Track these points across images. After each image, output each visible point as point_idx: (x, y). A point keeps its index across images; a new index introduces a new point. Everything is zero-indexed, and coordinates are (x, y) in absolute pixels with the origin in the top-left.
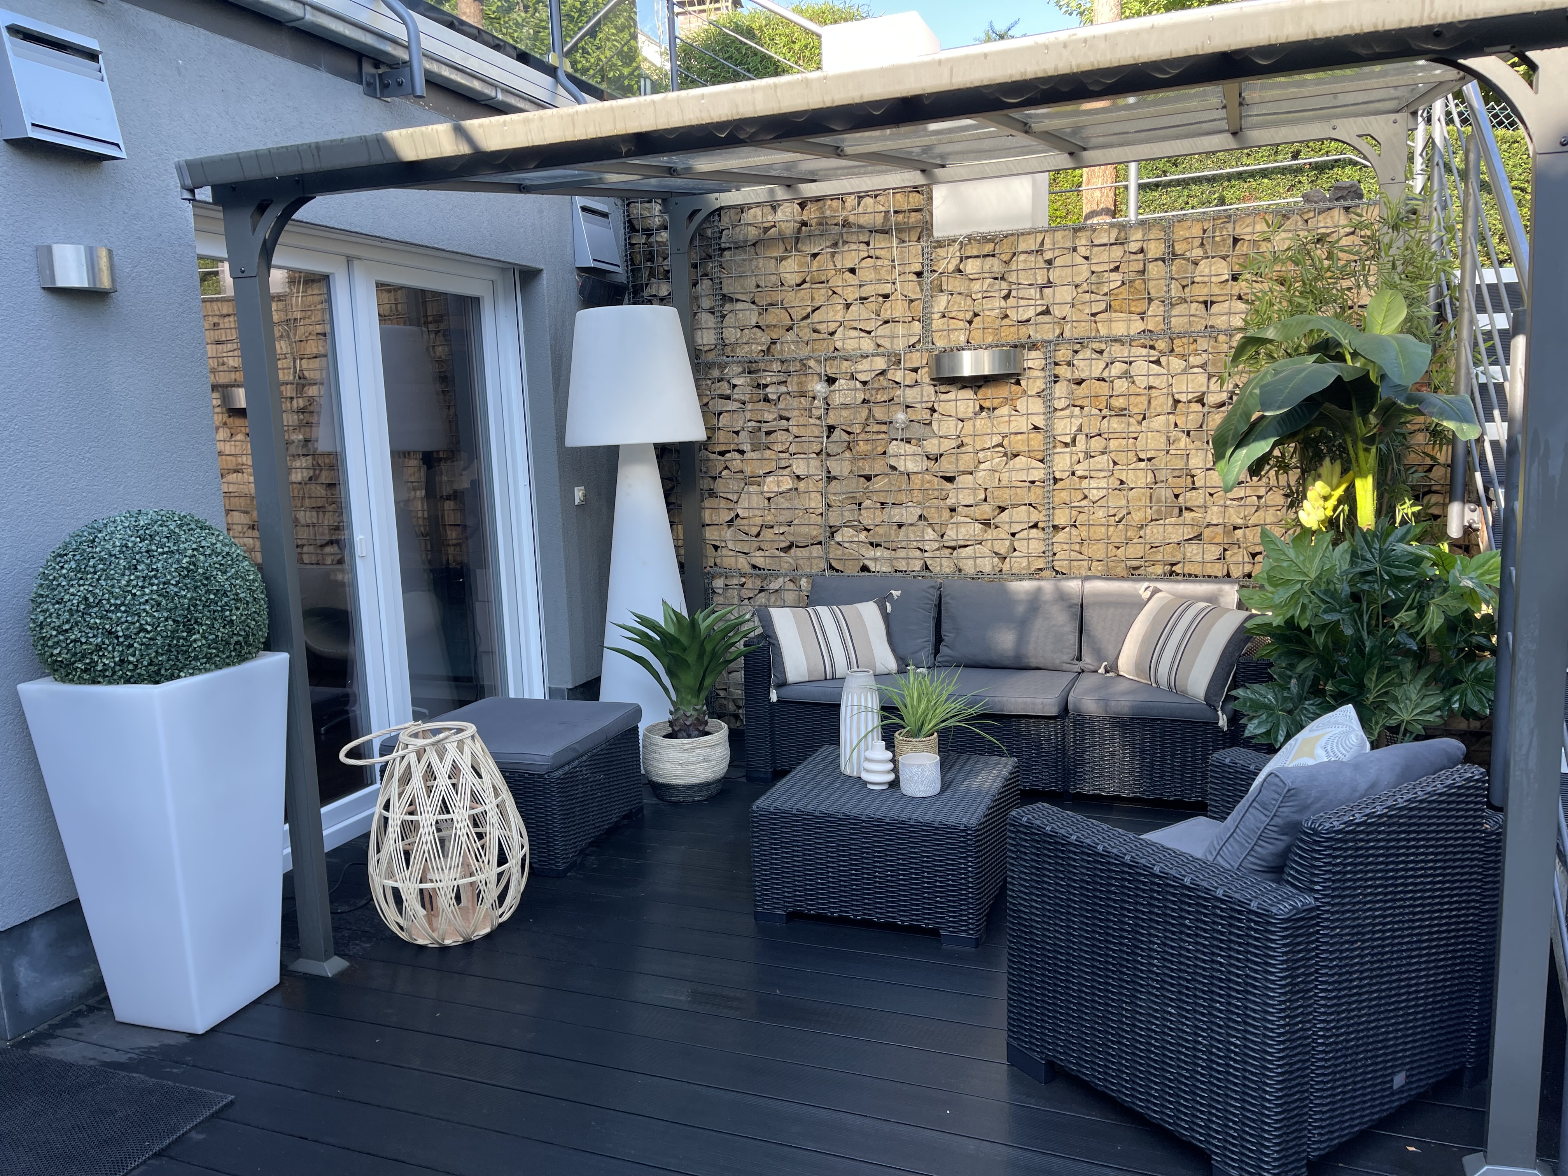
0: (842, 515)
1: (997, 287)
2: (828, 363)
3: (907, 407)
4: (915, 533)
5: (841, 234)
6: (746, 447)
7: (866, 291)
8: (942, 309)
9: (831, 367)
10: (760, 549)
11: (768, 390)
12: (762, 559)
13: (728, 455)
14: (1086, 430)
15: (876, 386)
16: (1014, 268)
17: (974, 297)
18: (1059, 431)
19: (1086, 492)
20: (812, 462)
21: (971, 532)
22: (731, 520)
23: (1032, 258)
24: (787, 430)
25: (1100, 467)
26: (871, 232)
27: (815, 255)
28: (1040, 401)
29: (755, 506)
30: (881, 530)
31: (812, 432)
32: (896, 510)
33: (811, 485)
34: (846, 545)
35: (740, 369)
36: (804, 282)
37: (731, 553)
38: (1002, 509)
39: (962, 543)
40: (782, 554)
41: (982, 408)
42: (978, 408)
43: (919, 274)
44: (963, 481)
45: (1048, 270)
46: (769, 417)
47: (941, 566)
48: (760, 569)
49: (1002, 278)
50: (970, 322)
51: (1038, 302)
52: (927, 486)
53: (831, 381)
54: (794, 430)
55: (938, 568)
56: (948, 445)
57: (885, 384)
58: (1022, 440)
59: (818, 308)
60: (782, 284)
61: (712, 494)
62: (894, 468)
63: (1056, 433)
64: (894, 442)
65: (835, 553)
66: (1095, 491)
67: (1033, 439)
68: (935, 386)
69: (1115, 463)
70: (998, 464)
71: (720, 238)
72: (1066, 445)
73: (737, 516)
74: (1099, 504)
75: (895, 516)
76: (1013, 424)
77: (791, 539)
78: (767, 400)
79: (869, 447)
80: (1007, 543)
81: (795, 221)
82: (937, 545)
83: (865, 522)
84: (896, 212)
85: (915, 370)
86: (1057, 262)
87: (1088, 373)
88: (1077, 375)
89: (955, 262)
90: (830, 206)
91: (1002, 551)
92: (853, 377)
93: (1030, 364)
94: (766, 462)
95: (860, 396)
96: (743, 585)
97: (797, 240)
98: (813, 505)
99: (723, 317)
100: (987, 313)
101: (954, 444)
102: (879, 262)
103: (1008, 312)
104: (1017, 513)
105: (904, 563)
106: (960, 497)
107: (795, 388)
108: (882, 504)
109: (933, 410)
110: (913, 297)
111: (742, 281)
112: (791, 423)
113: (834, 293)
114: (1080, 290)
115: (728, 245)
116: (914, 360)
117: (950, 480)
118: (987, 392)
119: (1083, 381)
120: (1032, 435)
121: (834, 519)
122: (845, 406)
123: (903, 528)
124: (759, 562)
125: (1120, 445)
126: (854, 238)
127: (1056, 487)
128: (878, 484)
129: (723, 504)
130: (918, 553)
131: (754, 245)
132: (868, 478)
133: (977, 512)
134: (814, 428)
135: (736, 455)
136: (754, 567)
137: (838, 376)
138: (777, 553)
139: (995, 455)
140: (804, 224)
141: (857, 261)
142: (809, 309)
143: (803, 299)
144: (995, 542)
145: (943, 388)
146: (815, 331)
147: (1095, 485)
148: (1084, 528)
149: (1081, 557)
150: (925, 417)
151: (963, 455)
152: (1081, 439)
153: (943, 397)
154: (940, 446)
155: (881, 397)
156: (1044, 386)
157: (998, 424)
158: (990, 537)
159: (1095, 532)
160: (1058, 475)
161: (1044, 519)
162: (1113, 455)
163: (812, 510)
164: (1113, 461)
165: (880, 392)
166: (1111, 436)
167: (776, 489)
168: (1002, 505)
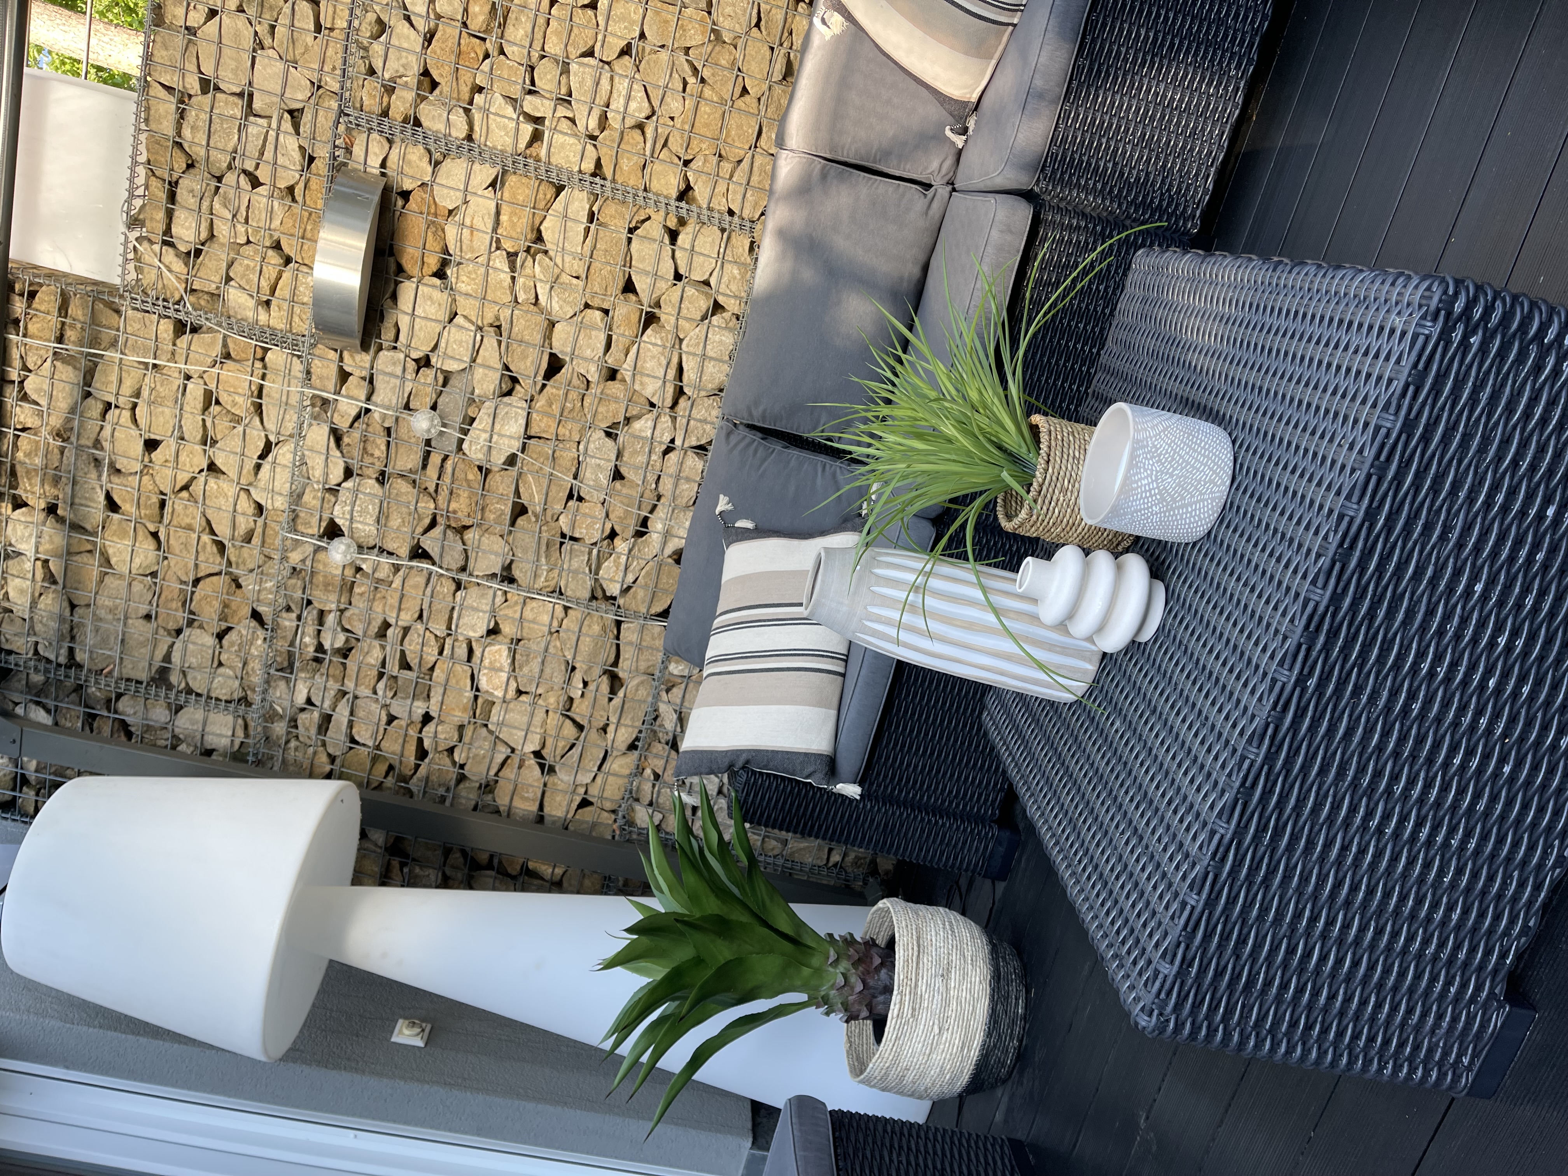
0: (576, 572)
1: (231, 193)
2: (300, 528)
3: (407, 407)
4: (635, 453)
5: (79, 448)
6: (419, 708)
7: (192, 427)
8: (251, 303)
9: (308, 524)
10: (604, 729)
11: (327, 645)
12: (622, 730)
13: (427, 744)
14: (516, 91)
15: (356, 453)
16: (202, 152)
17: (242, 240)
18: (509, 141)
19: (629, 122)
20: (469, 601)
21: (655, 350)
22: (542, 766)
23: (191, 115)
24: (406, 630)
25: (589, 83)
26: (88, 395)
27: (112, 506)
28: (447, 164)
29: (525, 719)
30: (618, 511)
31: (416, 587)
32: (588, 474)
33: (509, 612)
34: (630, 578)
35: (282, 684)
36: (155, 535)
37: (599, 780)
38: (629, 287)
39: (672, 373)
40: (621, 694)
41: (440, 274)
42: (437, 281)
43: (180, 328)
44: (561, 343)
45: (217, 88)
46: (375, 656)
47: (705, 421)
48: (637, 739)
49: (219, 179)
50: (288, 260)
51: (274, 125)
52: (556, 409)
53: (333, 531)
54: (407, 618)
55: (708, 427)
56: (490, 352)
57: (356, 435)
58: (513, 214)
59: (209, 522)
60: (154, 574)
61: (488, 787)
62: (511, 460)
63: (509, 149)
64: (465, 446)
65: (638, 601)
66: (633, 105)
67: (514, 195)
68: (380, 348)
69: (590, 53)
70: (545, 270)
71: (48, 661)
72: (536, 137)
73: (537, 754)
74: (656, 103)
75: (596, 480)
76: (478, 223)
77: (597, 671)
78: (345, 652)
79: (464, 494)
80: (690, 291)
81: (44, 524)
82: (665, 420)
83: (597, 536)
84: (60, 339)
85: (344, 376)
86: (208, 69)
87: (413, 59)
88: (411, 79)
89: (169, 255)
90: (28, 455)
91: (704, 304)
92: (334, 491)
93: (374, 162)
94: (453, 681)
95: (370, 485)
96: (657, 777)
97: (77, 527)
98: (546, 619)
99: (189, 691)
100: (276, 223)
101: (490, 341)
102: (145, 393)
103: (282, 184)
104: (642, 260)
105: (684, 486)
106: (588, 353)
107: (333, 597)
108: (570, 496)
109: (424, 362)
110: (218, 349)
111: (131, 643)
112: (392, 621)
113: (185, 487)
114: (267, 42)
115: (64, 652)
116: (325, 372)
117: (555, 366)
118: (410, 255)
119: (426, 73)
120: (506, 195)
121: (580, 588)
122: (382, 518)
123: (624, 470)
124: (623, 736)
125: (557, 33)
126: (92, 426)
127: (609, 176)
128: (533, 496)
129: (509, 773)
130: (672, 456)
131: (73, 606)
132: (520, 510)
133: (623, 332)
134: (410, 582)
135: (430, 728)
136: (632, 747)
137: (326, 516)
138: (617, 701)
139: (528, 271)
140: (51, 509)
141: (135, 432)
142: (206, 538)
143: (186, 545)
144: (684, 312)
145: (387, 335)
146: (248, 538)
147: (622, 101)
148: (694, 144)
149: (745, 164)
150: (430, 379)
151: (515, 329)
152: (531, 104)
153: (402, 337)
154: (489, 367)
155: (378, 449)
156: (421, 147)
157: (472, 250)
158: (673, 320)
159: (707, 125)
160: (589, 166)
161: (662, 213)
162: (574, 52)
163: (555, 624)
164: (584, 55)
165: (369, 448)
166: (537, 45)
167: (504, 676)
168: (621, 284)
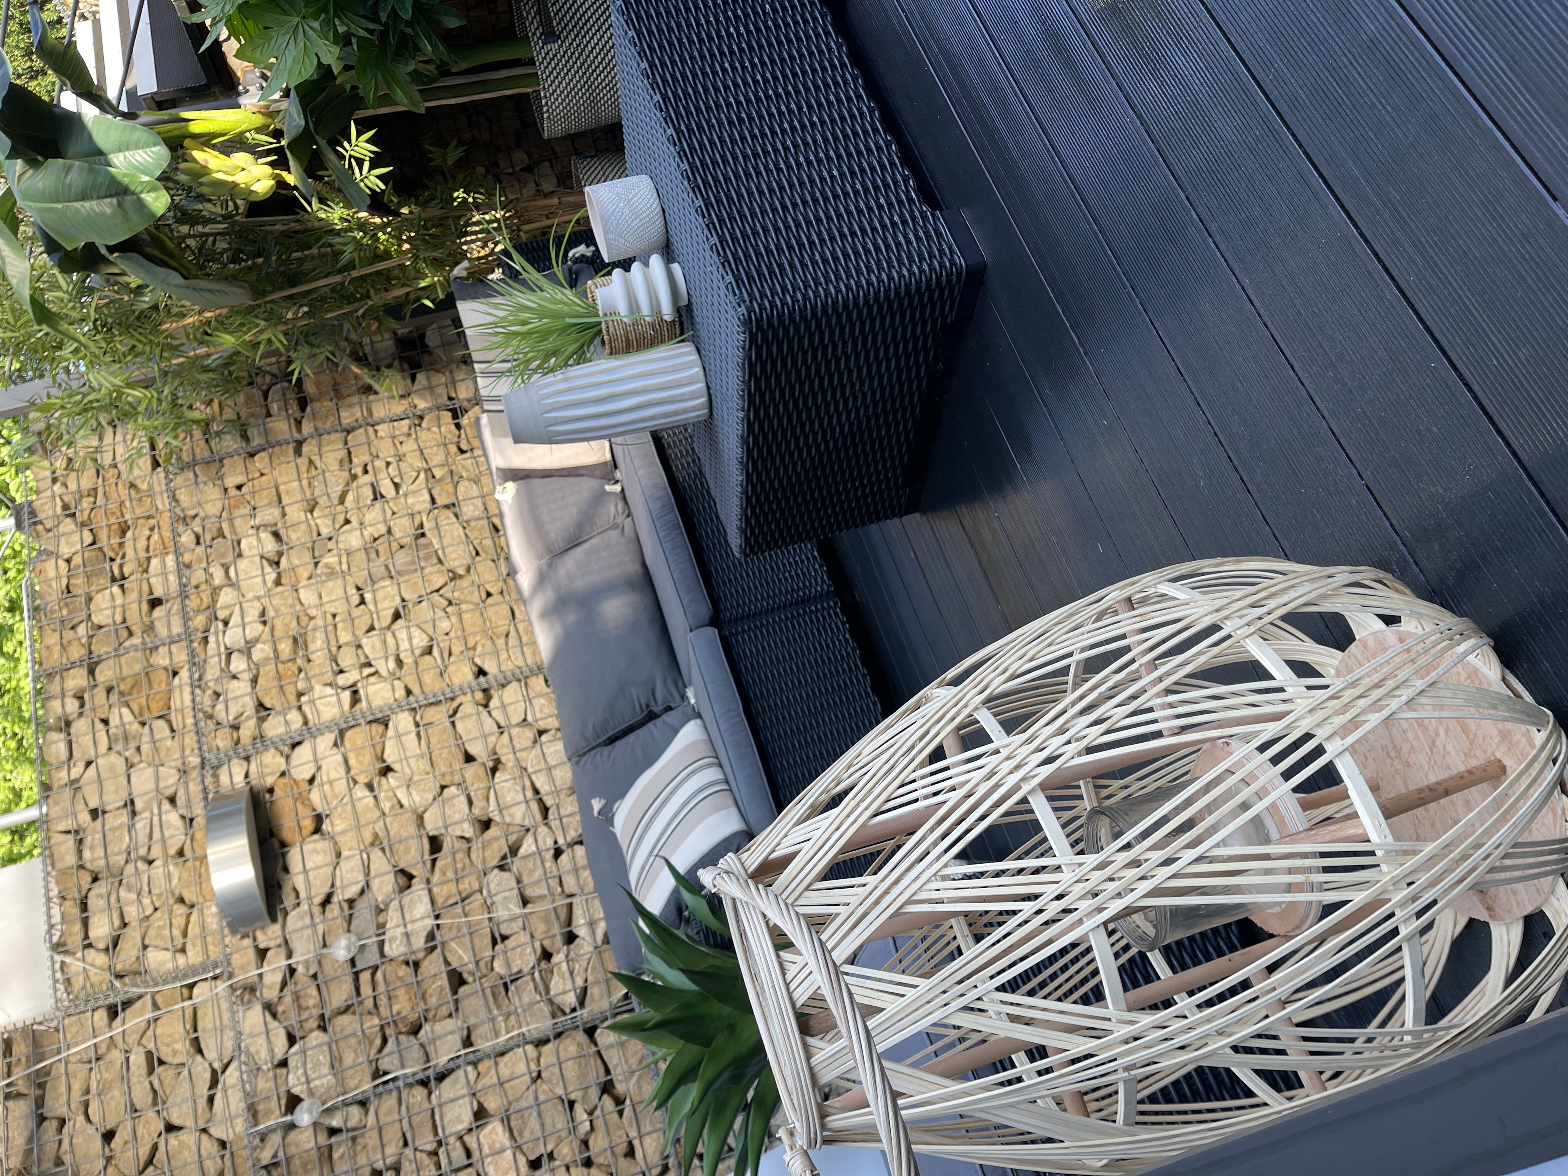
0: (531, 1005)
1: (133, 880)
3: (324, 946)
4: (532, 871)
8: (169, 956)
9: (268, 1112)
10: (630, 1153)
12: (647, 1141)
14: (329, 677)
15: (293, 1015)
16: (103, 863)
17: (149, 910)
18: (336, 710)
19: (417, 652)
20: (446, 1099)
21: (508, 785)
23: (88, 841)
24: (397, 1167)
25: (378, 645)
28: (296, 752)
30: (540, 928)
31: (389, 1112)
32: (501, 913)
33: (486, 1081)
34: (580, 983)
38: (469, 758)
39: (530, 794)
40: (628, 1105)
41: (317, 830)
42: (316, 837)
43: (113, 1011)
44: (432, 824)
45: (104, 812)
49: (121, 874)
50: (193, 906)
51: (156, 812)
52: (450, 874)
53: (293, 1103)
54: (392, 1150)
56: (379, 862)
57: (288, 999)
58: (357, 756)
62: (431, 936)
63: (338, 715)
64: (387, 950)
65: (598, 1001)
66: (416, 641)
67: (354, 744)
68: (286, 914)
69: (372, 628)
70: (397, 779)
72: (355, 698)
74: (431, 633)
75: (510, 913)
76: (333, 775)
77: (594, 1092)
79: (401, 993)
80: (515, 731)
82: (543, 830)
83: (532, 959)
85: (262, 953)
86: (94, 803)
87: (247, 700)
88: (250, 710)
89: (91, 955)
91: (530, 734)
92: (284, 1063)
93: (239, 779)
95: (316, 1038)
98: (521, 1067)
101: (376, 855)
103: (172, 851)
104: (470, 732)
106: (457, 817)
108: (494, 943)
109: (326, 903)
110: (148, 1008)
112: (380, 1165)
113: (149, 1161)
114: (136, 759)
116: (244, 960)
117: (435, 844)
118: (288, 827)
119: (260, 704)
120: (348, 747)
122: (335, 1063)
123: (529, 893)
125: (344, 629)
127: (418, 691)
128: (461, 958)
130: (564, 858)
132: (457, 980)
133: (477, 789)
134: (383, 1109)
137: (283, 1090)
138: (628, 1111)
139: (385, 788)
141: (91, 1132)
144: (517, 747)
145: (289, 901)
147: (407, 643)
149: (513, 633)
150: (337, 912)
151: (392, 833)
152: (342, 680)
153: (303, 895)
154: (382, 874)
155: (311, 999)
156: (272, 751)
157: (335, 796)
158: (511, 756)
159: (473, 625)
160: (400, 693)
161: (469, 695)
162: (360, 632)
163: (533, 1067)
164: (368, 631)
165: (303, 1003)
166: (333, 642)
167: (509, 1153)
168: (461, 758)
